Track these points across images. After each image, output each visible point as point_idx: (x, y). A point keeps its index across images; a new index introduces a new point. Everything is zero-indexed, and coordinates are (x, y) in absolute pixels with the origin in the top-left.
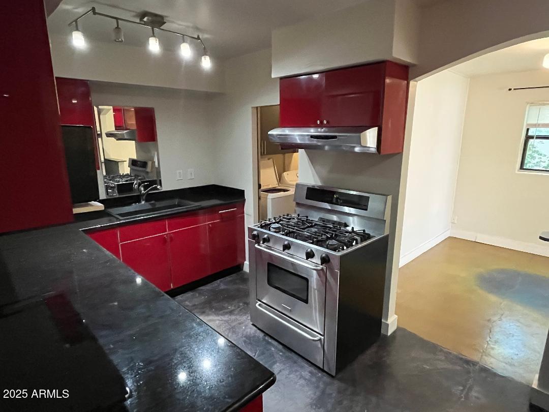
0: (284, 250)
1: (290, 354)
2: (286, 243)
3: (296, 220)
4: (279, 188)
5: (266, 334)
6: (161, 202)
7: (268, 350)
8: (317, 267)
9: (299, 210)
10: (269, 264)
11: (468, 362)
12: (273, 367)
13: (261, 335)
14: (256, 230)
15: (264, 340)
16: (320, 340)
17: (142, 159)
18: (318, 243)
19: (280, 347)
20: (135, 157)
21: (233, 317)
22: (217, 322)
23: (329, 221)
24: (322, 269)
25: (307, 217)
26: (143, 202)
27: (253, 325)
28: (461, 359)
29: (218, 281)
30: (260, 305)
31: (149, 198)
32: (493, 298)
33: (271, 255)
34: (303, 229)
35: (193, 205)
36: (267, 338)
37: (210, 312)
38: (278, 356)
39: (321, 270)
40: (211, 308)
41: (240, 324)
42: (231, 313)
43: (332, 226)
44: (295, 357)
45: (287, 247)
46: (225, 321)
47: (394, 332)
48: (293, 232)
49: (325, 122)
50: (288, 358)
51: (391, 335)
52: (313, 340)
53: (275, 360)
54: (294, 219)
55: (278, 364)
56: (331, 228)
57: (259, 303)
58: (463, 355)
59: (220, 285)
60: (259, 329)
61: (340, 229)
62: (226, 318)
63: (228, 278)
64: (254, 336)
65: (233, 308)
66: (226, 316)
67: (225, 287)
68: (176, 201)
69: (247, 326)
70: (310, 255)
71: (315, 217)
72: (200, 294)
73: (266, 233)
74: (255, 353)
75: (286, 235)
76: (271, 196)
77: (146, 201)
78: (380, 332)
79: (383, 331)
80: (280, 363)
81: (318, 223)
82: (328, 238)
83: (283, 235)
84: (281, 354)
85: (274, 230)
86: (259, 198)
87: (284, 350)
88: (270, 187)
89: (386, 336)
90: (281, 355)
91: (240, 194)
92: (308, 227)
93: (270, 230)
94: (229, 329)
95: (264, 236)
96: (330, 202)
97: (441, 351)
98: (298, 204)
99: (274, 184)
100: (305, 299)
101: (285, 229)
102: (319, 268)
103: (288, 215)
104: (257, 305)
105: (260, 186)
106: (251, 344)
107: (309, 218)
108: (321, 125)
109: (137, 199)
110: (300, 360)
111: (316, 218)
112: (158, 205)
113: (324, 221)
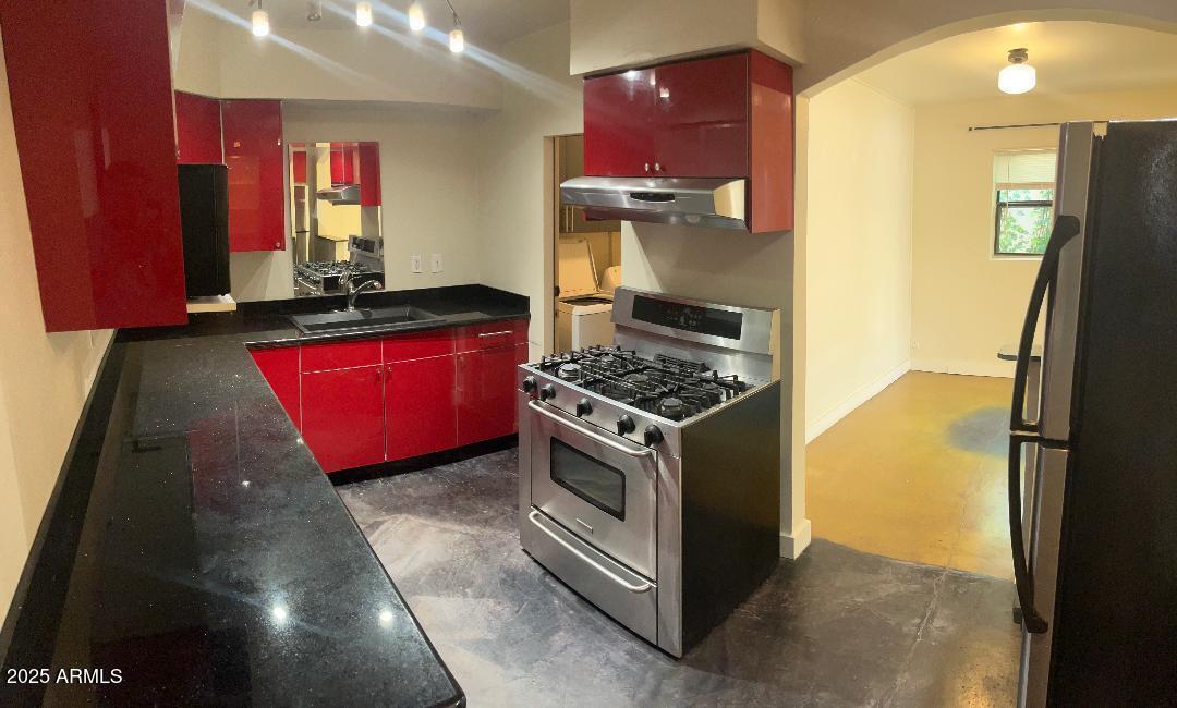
0: (579, 415)
1: (590, 615)
2: (584, 401)
3: (611, 358)
4: (597, 296)
5: (548, 572)
6: (379, 311)
7: (546, 604)
8: (640, 450)
9: (621, 339)
10: (553, 440)
11: (929, 573)
12: (552, 639)
13: (538, 572)
14: (531, 374)
15: (542, 582)
16: (650, 588)
17: (368, 236)
18: (644, 403)
19: (573, 598)
20: (359, 234)
21: (488, 531)
22: (458, 536)
23: (673, 361)
24: (650, 455)
25: (634, 352)
26: (351, 308)
27: (524, 550)
28: (919, 570)
29: (474, 461)
30: (536, 516)
31: (363, 302)
32: (968, 457)
33: (556, 423)
34: (620, 375)
35: (432, 319)
36: (548, 579)
37: (447, 515)
38: (565, 616)
39: (647, 456)
40: (451, 507)
41: (499, 545)
42: (487, 522)
43: (677, 371)
44: (601, 621)
45: (583, 410)
46: (473, 536)
47: (807, 550)
48: (600, 381)
49: (657, 167)
50: (585, 622)
51: (801, 556)
52: (634, 591)
53: (557, 624)
54: (607, 354)
55: (562, 633)
56: (673, 373)
57: (536, 512)
58: (922, 564)
59: (477, 467)
60: (536, 561)
61: (692, 376)
62: (474, 530)
63: (493, 457)
64: (524, 573)
65: (491, 514)
66: (477, 527)
67: (484, 472)
68: (407, 311)
69: (511, 552)
70: (626, 427)
71: (649, 353)
72: (436, 478)
73: (549, 381)
74: (520, 607)
75: (587, 385)
76: (578, 310)
77: (357, 307)
78: (779, 555)
79: (783, 553)
80: (567, 631)
81: (653, 365)
82: (663, 394)
83: (580, 385)
84: (571, 612)
85: (565, 375)
86: (556, 314)
87: (578, 606)
88: (583, 293)
89: (790, 562)
90: (571, 616)
91: (520, 304)
92: (633, 372)
93: (557, 376)
94: (477, 553)
95: (544, 386)
96: (675, 325)
97: (888, 564)
98: (620, 328)
99: (589, 288)
100: (619, 510)
101: (587, 375)
102: (642, 453)
103: (599, 348)
104: (531, 516)
105: (557, 291)
106: (513, 586)
107: (638, 355)
108: (652, 174)
109: (342, 304)
110: (610, 627)
111: (649, 355)
112: (376, 314)
113: (664, 361)
